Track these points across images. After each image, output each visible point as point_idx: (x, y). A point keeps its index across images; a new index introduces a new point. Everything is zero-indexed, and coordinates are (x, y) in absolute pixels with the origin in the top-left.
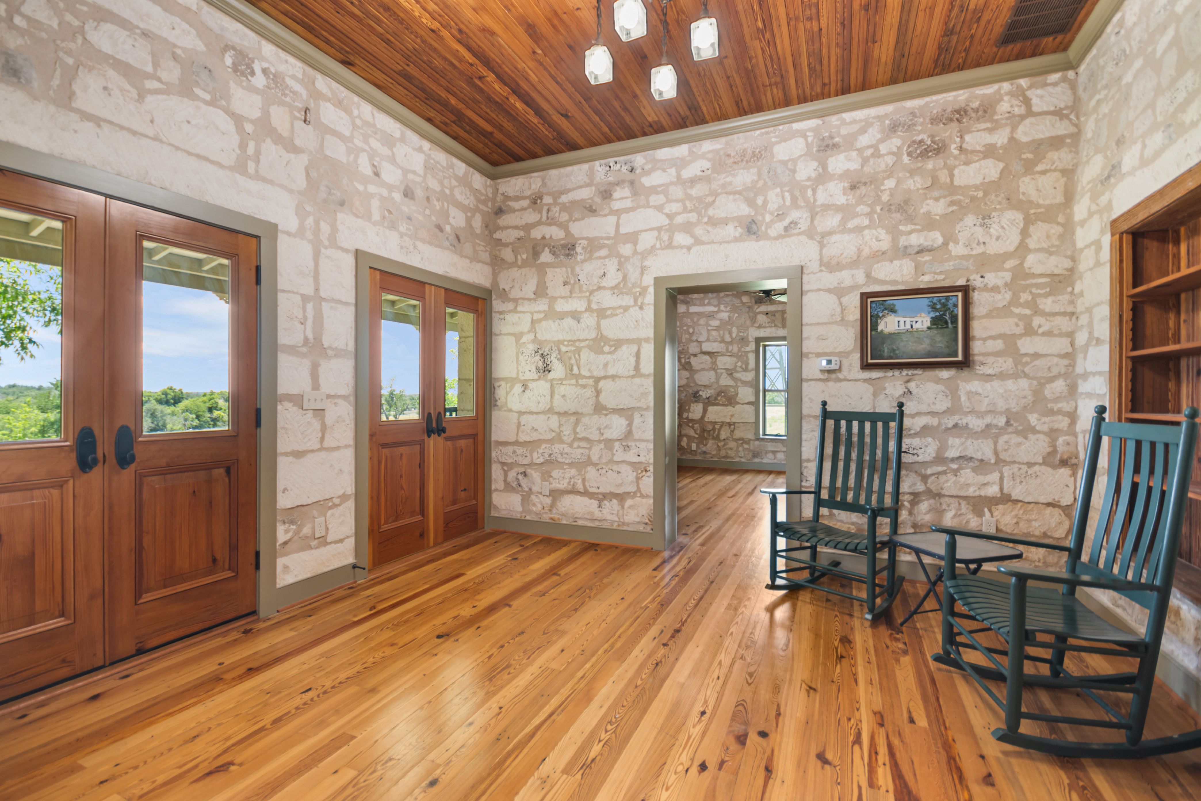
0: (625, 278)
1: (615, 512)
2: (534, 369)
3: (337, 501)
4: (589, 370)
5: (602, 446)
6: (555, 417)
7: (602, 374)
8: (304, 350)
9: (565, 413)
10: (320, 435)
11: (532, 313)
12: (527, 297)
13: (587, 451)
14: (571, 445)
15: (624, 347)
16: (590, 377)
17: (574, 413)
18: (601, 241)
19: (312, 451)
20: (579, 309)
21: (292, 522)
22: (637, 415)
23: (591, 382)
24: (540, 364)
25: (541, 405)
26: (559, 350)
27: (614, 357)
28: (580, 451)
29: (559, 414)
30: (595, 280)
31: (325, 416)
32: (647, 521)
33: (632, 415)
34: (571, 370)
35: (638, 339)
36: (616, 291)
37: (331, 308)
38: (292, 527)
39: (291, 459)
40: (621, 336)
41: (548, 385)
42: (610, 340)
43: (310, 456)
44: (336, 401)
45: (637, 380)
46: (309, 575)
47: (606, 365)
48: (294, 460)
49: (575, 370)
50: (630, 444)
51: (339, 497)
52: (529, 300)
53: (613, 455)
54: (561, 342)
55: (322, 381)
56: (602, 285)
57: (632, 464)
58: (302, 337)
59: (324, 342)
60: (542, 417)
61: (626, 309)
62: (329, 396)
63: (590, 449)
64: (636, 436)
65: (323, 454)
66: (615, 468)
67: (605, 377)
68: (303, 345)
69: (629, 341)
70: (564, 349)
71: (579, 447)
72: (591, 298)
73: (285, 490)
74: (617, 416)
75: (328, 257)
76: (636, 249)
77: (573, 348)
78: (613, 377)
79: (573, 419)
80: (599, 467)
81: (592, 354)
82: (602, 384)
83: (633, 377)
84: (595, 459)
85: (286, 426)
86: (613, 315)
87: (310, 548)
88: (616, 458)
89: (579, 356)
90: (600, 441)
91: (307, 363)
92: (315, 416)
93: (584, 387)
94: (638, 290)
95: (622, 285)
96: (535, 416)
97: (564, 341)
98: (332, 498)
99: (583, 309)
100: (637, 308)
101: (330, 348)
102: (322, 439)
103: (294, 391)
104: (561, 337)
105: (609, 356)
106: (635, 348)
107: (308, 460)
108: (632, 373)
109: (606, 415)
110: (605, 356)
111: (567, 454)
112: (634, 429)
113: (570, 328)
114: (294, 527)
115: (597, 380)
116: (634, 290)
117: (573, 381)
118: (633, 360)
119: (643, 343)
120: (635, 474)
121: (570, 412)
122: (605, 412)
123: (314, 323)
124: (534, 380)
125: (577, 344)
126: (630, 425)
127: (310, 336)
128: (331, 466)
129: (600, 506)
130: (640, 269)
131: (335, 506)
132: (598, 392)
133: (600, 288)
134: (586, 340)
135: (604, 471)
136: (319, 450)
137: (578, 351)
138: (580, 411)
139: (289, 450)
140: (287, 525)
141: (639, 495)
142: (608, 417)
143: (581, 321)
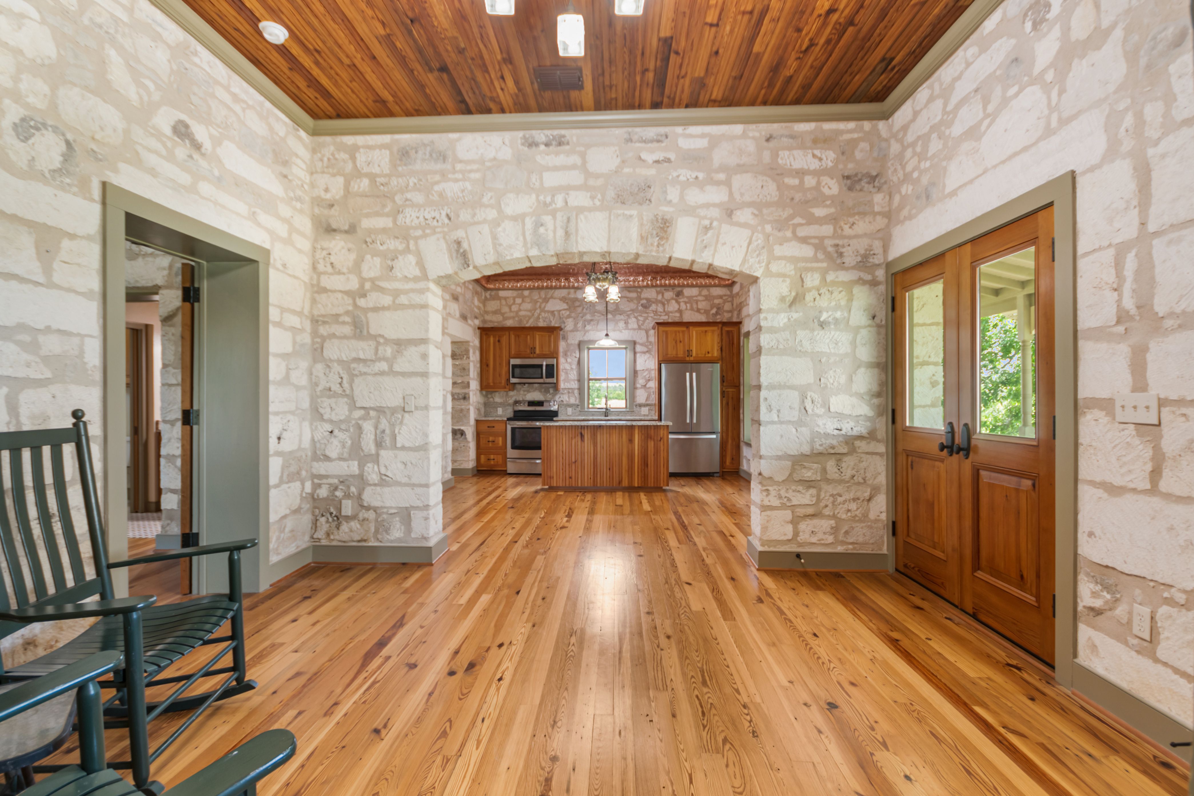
3: (1181, 598)
8: (1121, 329)
10: (1149, 467)
19: (1134, 490)
21: (1107, 588)
31: (1161, 437)
37: (1170, 242)
38: (1105, 594)
39: (1100, 493)
43: (1129, 497)
44: (1184, 410)
46: (1124, 685)
48: (1105, 495)
51: (1185, 592)
55: (1152, 375)
58: (1115, 310)
59: (1157, 308)
62: (1162, 403)
65: (1156, 502)
68: (1118, 322)
73: (1091, 534)
75: (1163, 156)
85: (1094, 444)
87: (1126, 643)
91: (1123, 349)
92: (1140, 435)
98: (1172, 586)
101: (1171, 314)
102: (1156, 474)
103: (1104, 394)
114: (1108, 597)
123: (1135, 280)
127: (1129, 303)
128: (1171, 529)
131: (1170, 602)
136: (1144, 492)
139: (1098, 479)
140: (1099, 587)
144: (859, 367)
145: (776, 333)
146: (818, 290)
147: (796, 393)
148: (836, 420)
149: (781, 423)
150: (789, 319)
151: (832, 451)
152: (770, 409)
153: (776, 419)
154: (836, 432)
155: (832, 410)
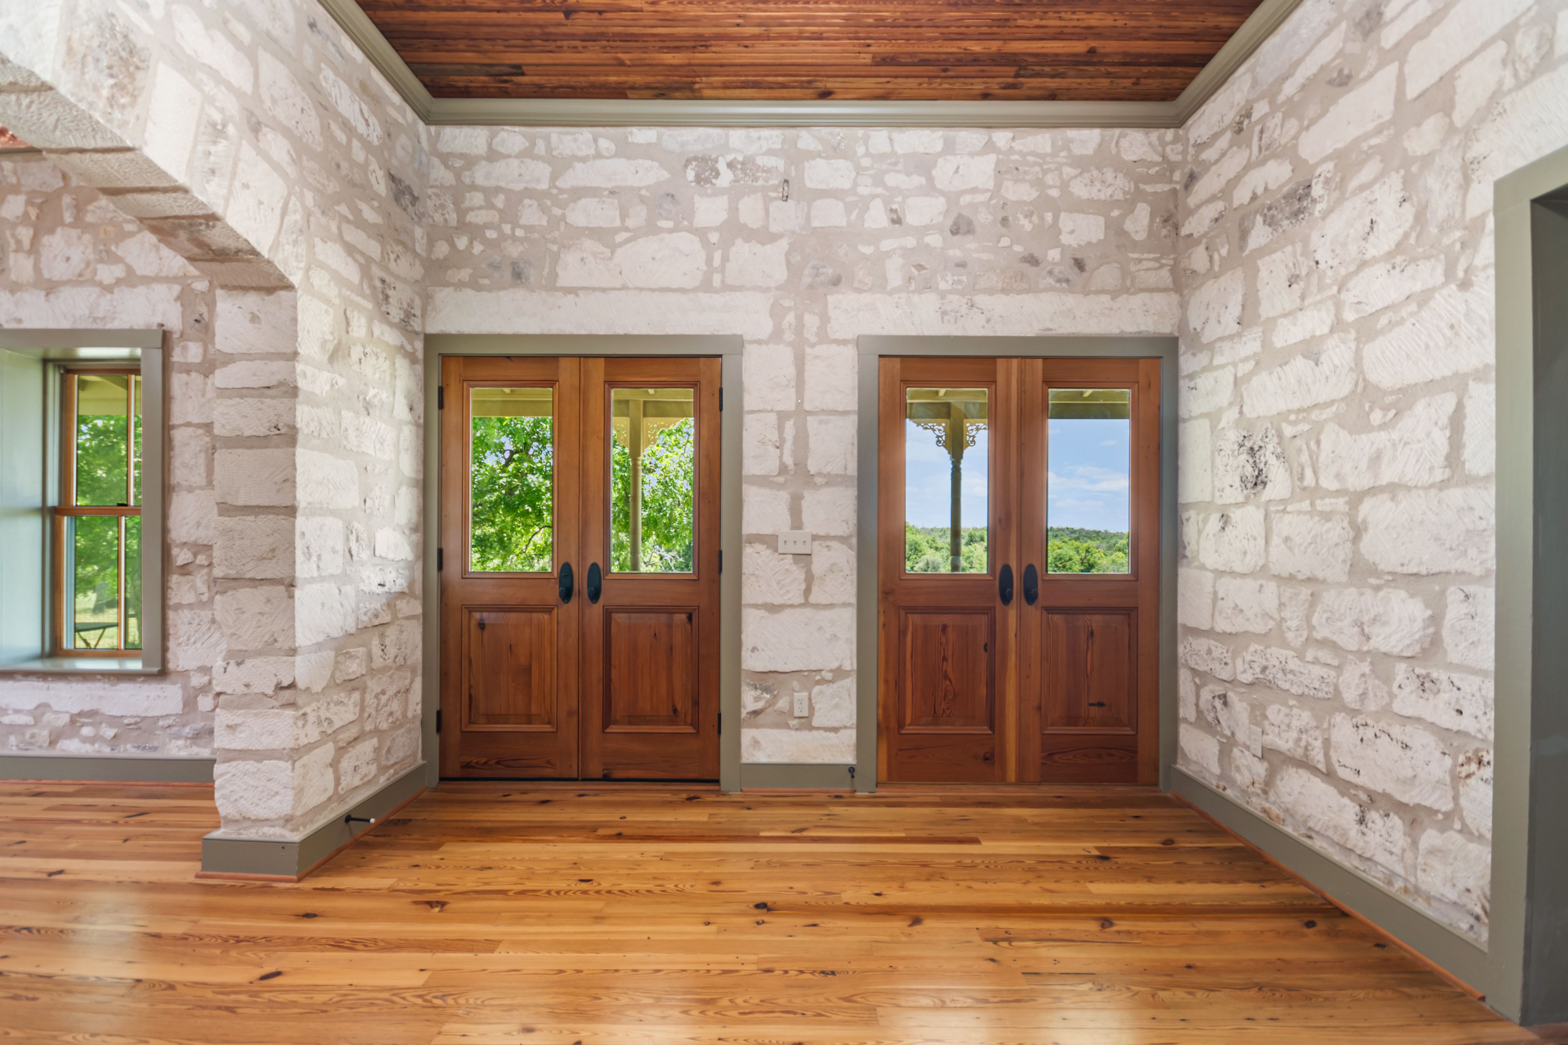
0: (1420, 215)
1: (1397, 850)
2: (1238, 482)
3: (829, 676)
4: (1338, 476)
5: (1366, 668)
6: (1271, 587)
7: (1366, 482)
8: (781, 479)
9: (1292, 578)
10: (803, 586)
11: (1235, 365)
12: (1227, 333)
13: (1333, 673)
14: (1301, 654)
15: (1420, 407)
16: (1338, 493)
17: (1309, 579)
18: (1364, 146)
19: (792, 606)
20: (1318, 333)
21: (766, 690)
22: (1453, 595)
23: (1341, 504)
24: (1249, 471)
25: (1249, 557)
26: (1280, 435)
27: (1395, 435)
28: (1318, 671)
29: (1278, 578)
30: (1353, 249)
31: (811, 563)
32: (1478, 910)
33: (1443, 592)
34: (1301, 478)
35: (1456, 374)
36: (1399, 259)
37: (821, 422)
38: (765, 695)
39: (762, 613)
40: (1412, 376)
41: (1260, 515)
42: (1385, 393)
43: (788, 611)
44: (828, 543)
45: (1455, 495)
46: (786, 760)
47: (1376, 459)
48: (767, 614)
49: (1310, 479)
50: (1434, 675)
51: (831, 671)
52: (1231, 337)
53: (1392, 696)
54: (1283, 416)
55: (806, 517)
56: (1368, 256)
57: (1443, 733)
58: (777, 464)
59: (810, 468)
60: (1251, 584)
61: (1424, 298)
62: (815, 538)
63: (1339, 668)
64: (1454, 657)
65: (808, 612)
66: (1396, 730)
67: (1373, 491)
68: (779, 474)
69: (1431, 387)
70: (1288, 431)
71: (1316, 661)
72: (1343, 296)
73: (754, 649)
74: (1403, 594)
75: (816, 357)
76: (1452, 123)
77: (1306, 427)
78: (1393, 489)
79: (1305, 592)
80: (1360, 720)
81: (1344, 434)
82: (1366, 508)
83: (1443, 485)
84: (1350, 696)
85: (757, 572)
86: (1392, 325)
87: (788, 727)
88: (1397, 707)
89: (1318, 443)
90: (1361, 655)
91: (784, 496)
92: (796, 562)
93: (1326, 516)
94: (1458, 234)
95: (1412, 241)
96: (1238, 581)
97: (1290, 412)
98: (820, 670)
99: (1326, 330)
100: (1453, 287)
101: (820, 474)
102: (808, 591)
103: (767, 530)
104: (1283, 405)
105: (1383, 435)
106: (1448, 403)
107: (786, 616)
108: (1439, 475)
109: (1377, 589)
110: (1372, 436)
111: (1291, 671)
112: (1445, 633)
113: (1299, 382)
114: (768, 696)
115: (1356, 498)
116: (1446, 241)
117: (1306, 505)
118: (1441, 439)
119: (1472, 384)
120: (1448, 761)
121: (1300, 577)
122: (1373, 581)
123: (794, 444)
124: (1237, 505)
125: (1314, 416)
126: (1436, 620)
127: (789, 460)
128: (820, 628)
129: (1362, 821)
130: (1458, 176)
131: (823, 681)
132: (1358, 531)
133: (1363, 264)
134: (1333, 402)
135: (1369, 733)
136: (800, 606)
137: (1316, 432)
138: (1320, 575)
139: (760, 602)
140: (759, 692)
141: (1457, 825)
142: (1382, 594)
143: (1323, 358)
144: (400, 485)
145: (318, 406)
146: (364, 347)
147: (340, 524)
148: (378, 569)
149: (322, 579)
150: (332, 386)
151: (376, 622)
152: (308, 555)
153: (316, 574)
154: (380, 590)
155: (377, 553)
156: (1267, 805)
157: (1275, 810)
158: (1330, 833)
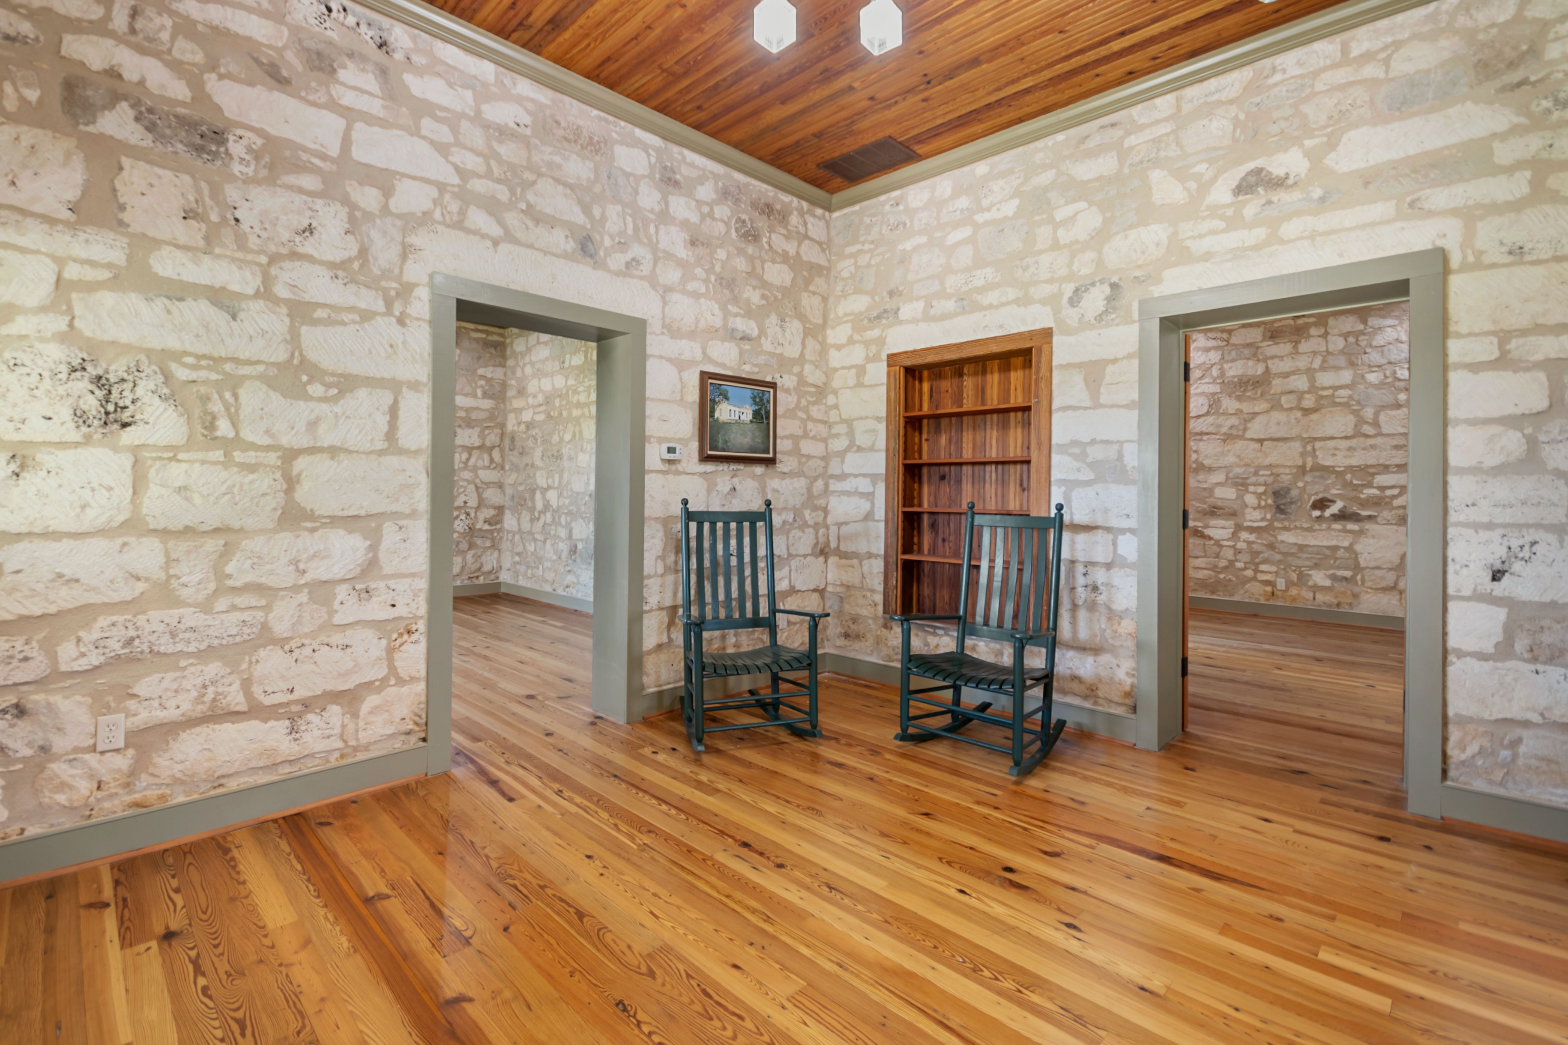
0: (363, 252)
1: (337, 730)
2: (66, 414)
4: (267, 432)
5: (303, 597)
6: (154, 543)
7: (305, 442)
9: (188, 531)
11: (60, 262)
12: (37, 208)
13: (259, 615)
14: (206, 607)
15: (362, 393)
16: (268, 448)
17: (216, 530)
18: (305, 157)
20: (235, 287)
22: (389, 528)
23: (272, 458)
24: (91, 404)
25: (90, 513)
26: (167, 375)
27: (337, 409)
28: (238, 616)
29: (164, 533)
30: (285, 235)
32: (411, 726)
33: (379, 528)
34: (211, 426)
35: (393, 380)
36: (340, 273)
40: (354, 368)
41: (127, 461)
42: (325, 373)
45: (392, 461)
47: (313, 425)
49: (224, 428)
50: (373, 585)
52: (50, 220)
53: (332, 612)
54: (178, 356)
56: (300, 250)
57: (378, 625)
60: (99, 545)
61: (366, 316)
63: (267, 608)
64: (387, 569)
66: (337, 638)
67: (312, 451)
69: (372, 382)
70: (182, 374)
71: (234, 608)
72: (274, 271)
74: (342, 532)
76: (387, 204)
77: (214, 376)
78: (333, 451)
79: (213, 545)
80: (293, 644)
81: (275, 396)
82: (300, 464)
83: (381, 453)
84: (281, 629)
86: (330, 322)
88: (337, 619)
89: (236, 396)
90: (296, 589)
93: (251, 468)
94: (394, 285)
95: (356, 265)
96: (67, 543)
97: (186, 353)
99: (250, 291)
100: (394, 320)
104: (173, 343)
105: (324, 407)
106: (388, 398)
108: (380, 445)
109: (313, 530)
110: (312, 404)
111: (193, 630)
112: (382, 555)
113: (206, 327)
115: (290, 455)
116: (384, 284)
117: (217, 455)
118: (383, 422)
119: (404, 389)
120: (384, 642)
121: (204, 528)
122: (309, 525)
124: (62, 445)
125: (228, 367)
126: (374, 548)
129: (293, 730)
130: (399, 247)
132: (291, 483)
133: (294, 256)
134: (258, 362)
135: (307, 651)
137: (234, 384)
138: (237, 525)
141: (393, 681)
142: (317, 534)
143: (242, 315)
156: (137, 796)
157: (152, 793)
158: (253, 764)
